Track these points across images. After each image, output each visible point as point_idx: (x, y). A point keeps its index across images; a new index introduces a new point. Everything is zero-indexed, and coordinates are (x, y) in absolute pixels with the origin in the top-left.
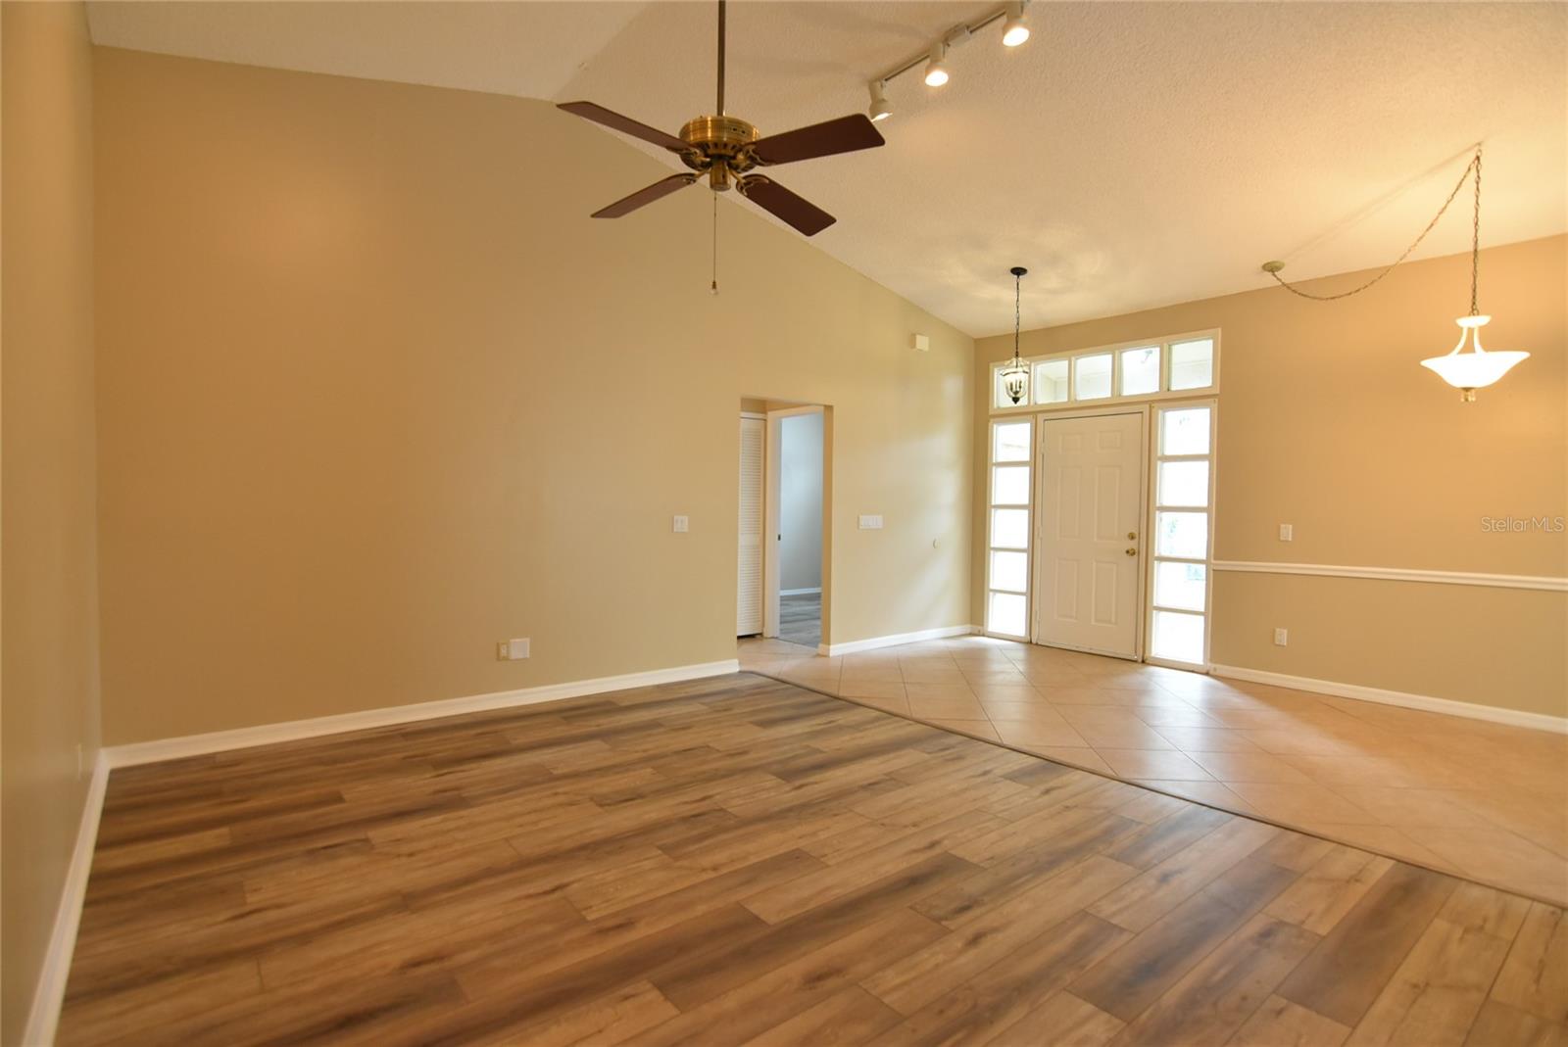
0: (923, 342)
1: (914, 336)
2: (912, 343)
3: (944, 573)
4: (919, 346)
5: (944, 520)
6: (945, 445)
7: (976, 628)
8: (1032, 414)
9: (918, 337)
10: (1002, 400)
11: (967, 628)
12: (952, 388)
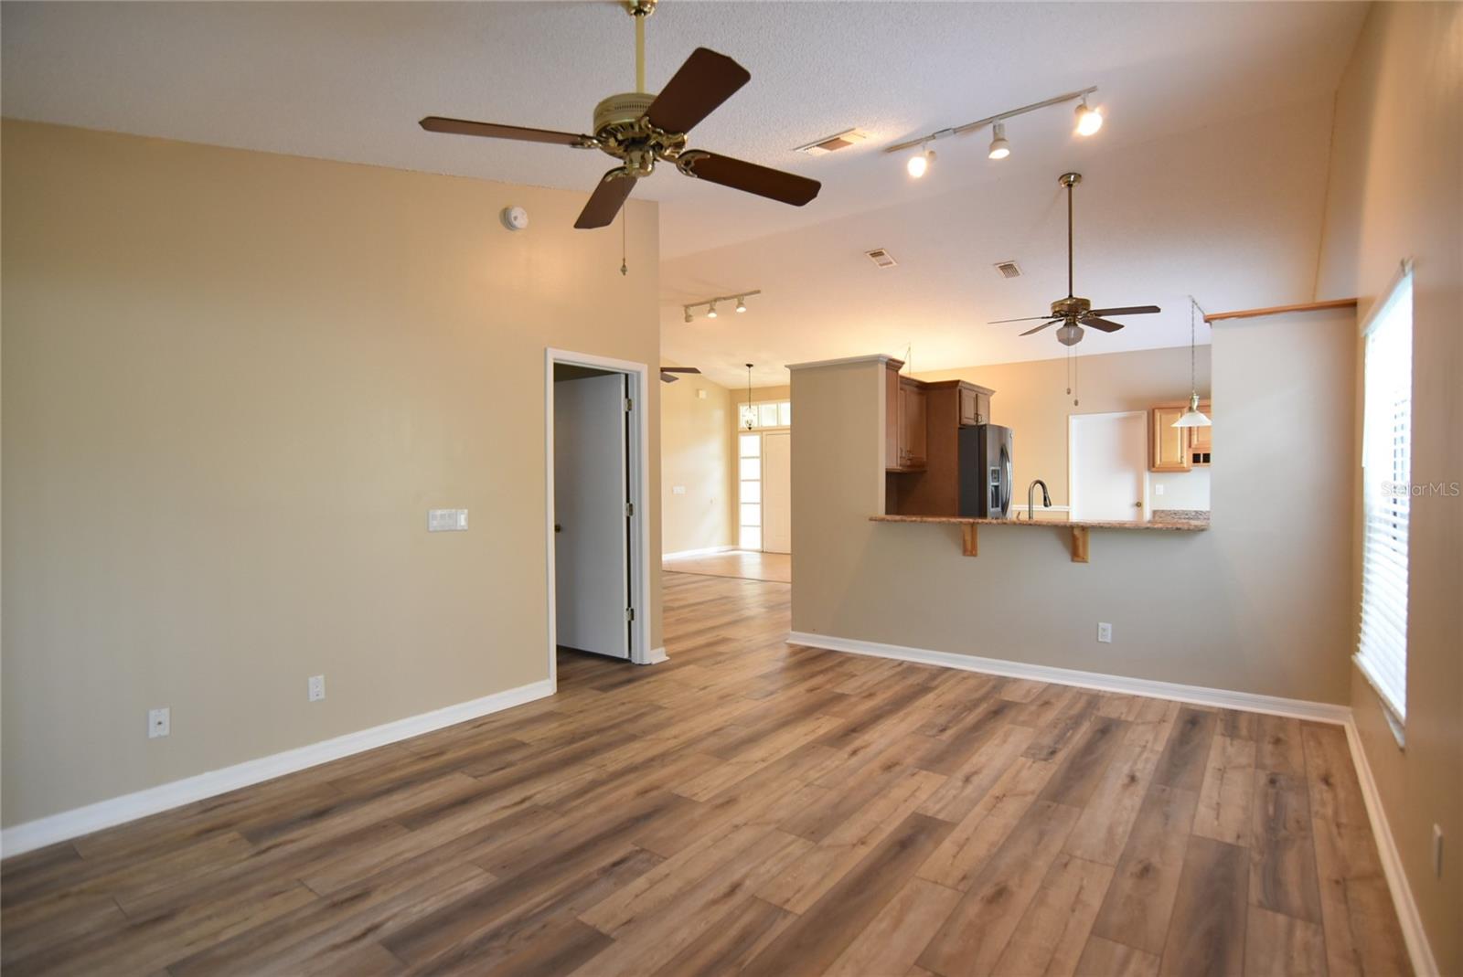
0: (703, 394)
1: (698, 390)
2: (697, 395)
3: (718, 515)
4: (701, 396)
5: (715, 486)
6: (714, 449)
7: (735, 547)
8: (761, 431)
9: (700, 392)
10: (743, 425)
11: (730, 547)
12: (718, 415)
